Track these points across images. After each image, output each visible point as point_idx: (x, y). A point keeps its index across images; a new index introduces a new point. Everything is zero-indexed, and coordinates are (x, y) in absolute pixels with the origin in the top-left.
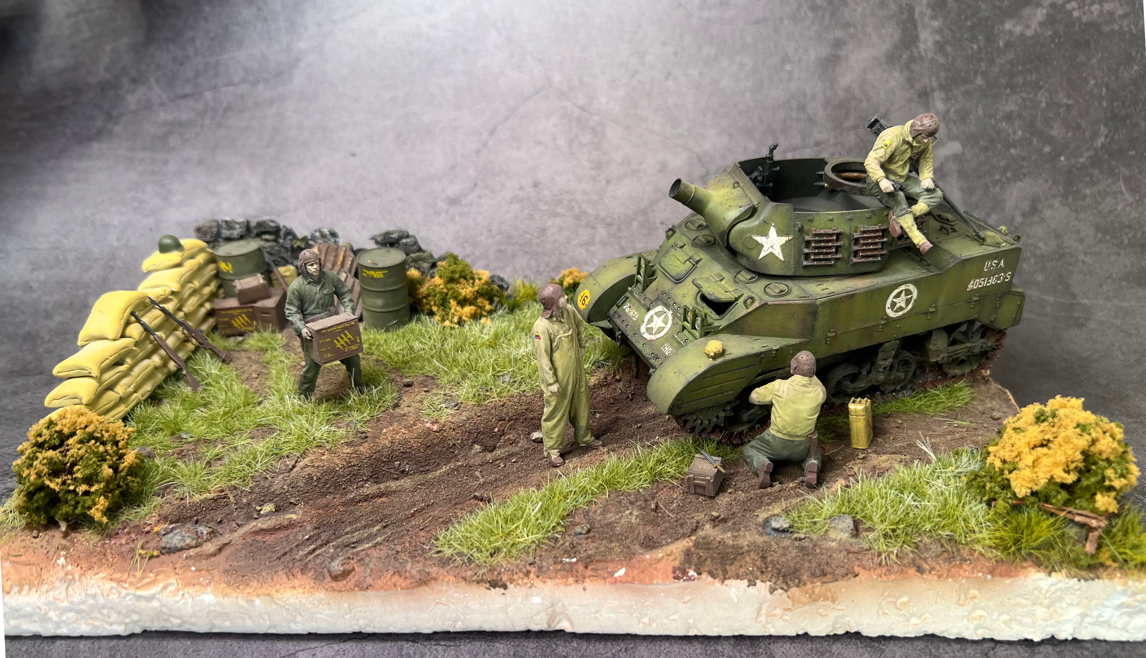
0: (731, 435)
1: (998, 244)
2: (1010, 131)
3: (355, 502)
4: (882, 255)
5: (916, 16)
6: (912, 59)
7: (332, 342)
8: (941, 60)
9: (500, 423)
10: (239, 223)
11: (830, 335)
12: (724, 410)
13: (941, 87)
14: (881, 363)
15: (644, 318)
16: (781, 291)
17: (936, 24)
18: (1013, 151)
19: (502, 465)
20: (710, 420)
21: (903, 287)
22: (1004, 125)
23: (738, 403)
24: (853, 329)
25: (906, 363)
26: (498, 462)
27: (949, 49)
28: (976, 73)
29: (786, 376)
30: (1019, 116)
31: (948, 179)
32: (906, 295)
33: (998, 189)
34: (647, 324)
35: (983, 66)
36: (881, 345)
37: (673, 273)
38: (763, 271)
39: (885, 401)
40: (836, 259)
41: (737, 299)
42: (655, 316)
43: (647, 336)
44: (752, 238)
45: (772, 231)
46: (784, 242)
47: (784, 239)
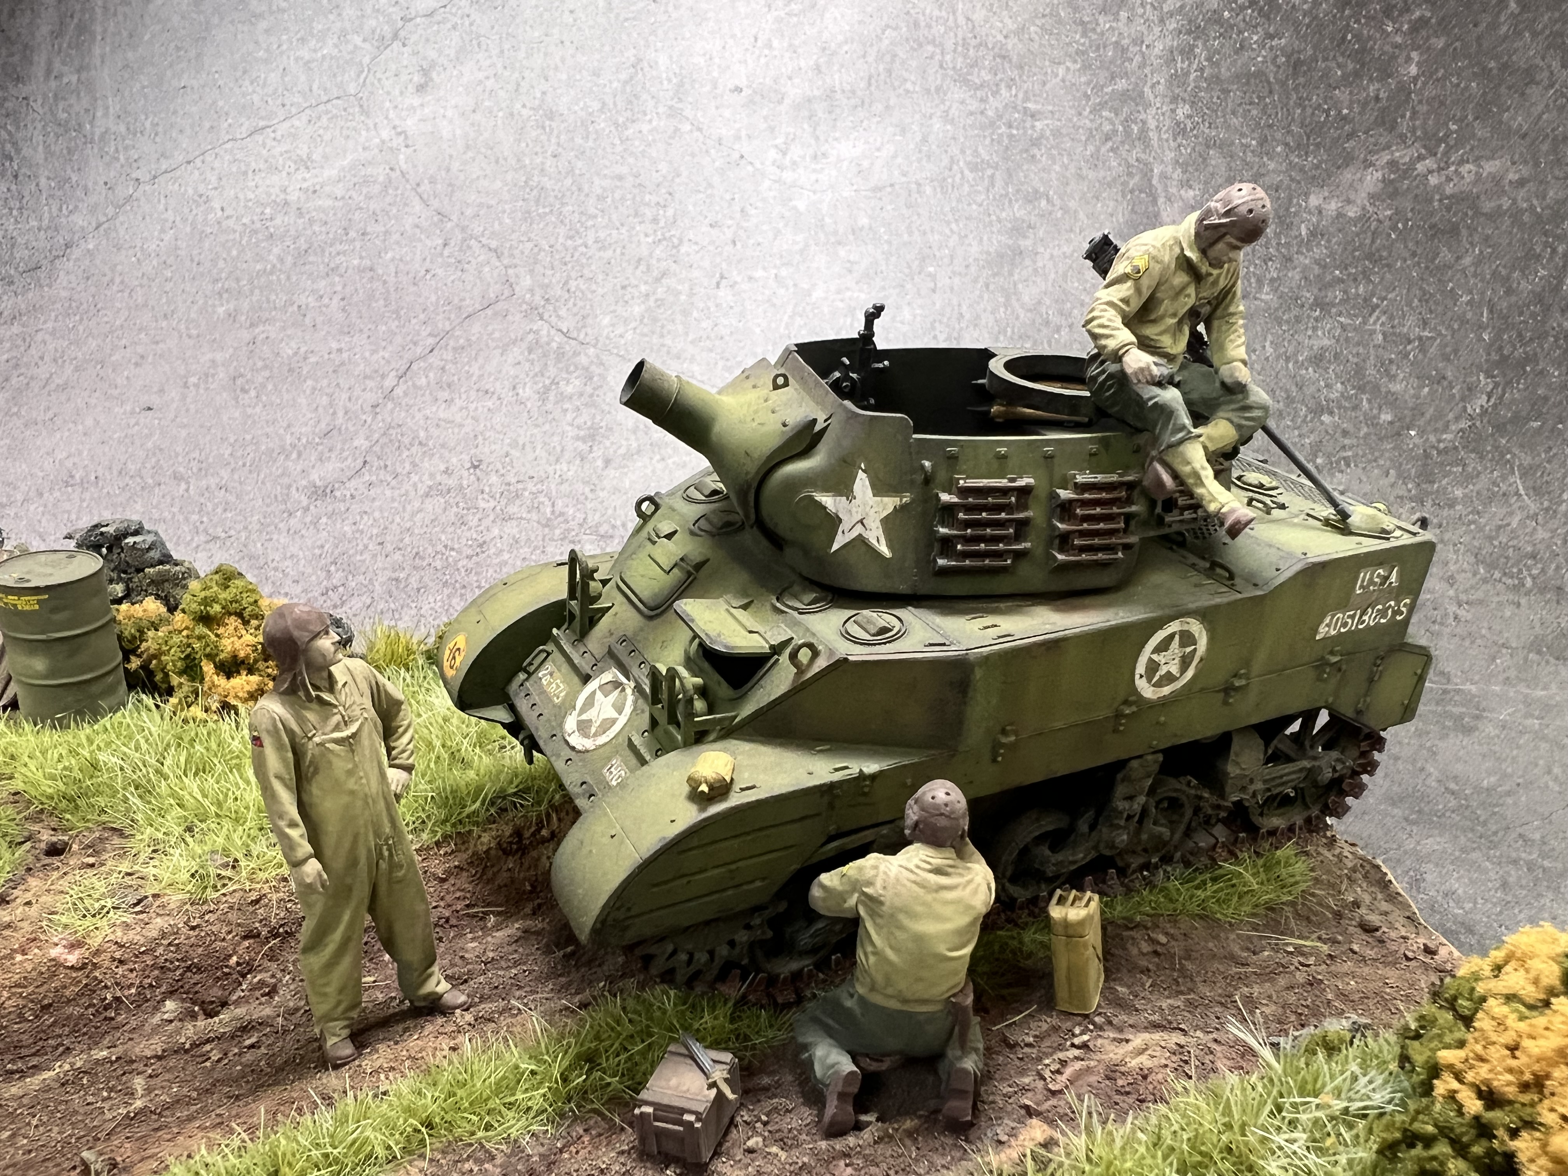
0: (772, 981)
4: (1126, 547)
9: (246, 944)
11: (1004, 740)
12: (748, 927)
14: (1121, 805)
16: (884, 630)
20: (711, 953)
21: (1174, 627)
23: (782, 906)
24: (1059, 725)
25: (1174, 805)
29: (893, 847)
32: (1183, 645)
34: (580, 715)
35: (1273, 268)
36: (1121, 765)
37: (645, 594)
38: (842, 583)
39: (1129, 891)
40: (1019, 555)
41: (777, 650)
42: (599, 694)
43: (576, 740)
44: (811, 498)
45: (862, 483)
46: (890, 509)
47: (890, 503)
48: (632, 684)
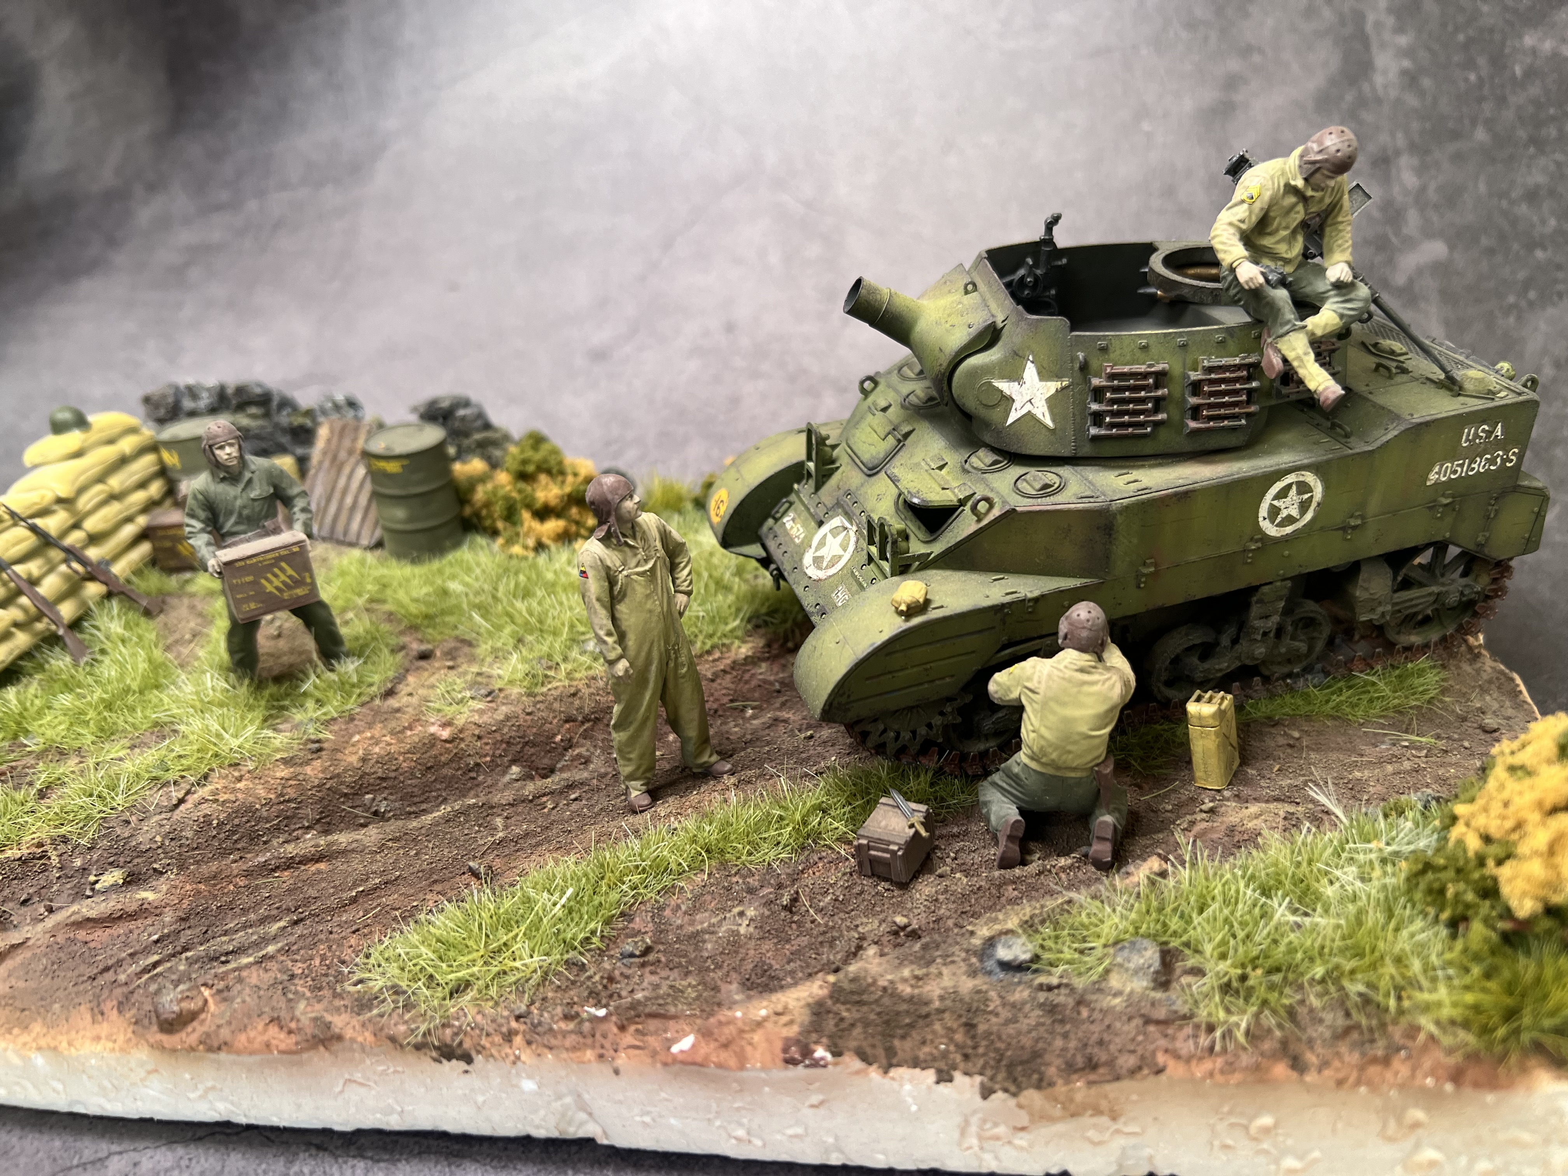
0: (963, 757)
1: (1490, 394)
2: (1535, 219)
3: (268, 870)
4: (1248, 415)
5: (1369, 27)
6: (1362, 102)
7: (255, 583)
8: (1412, 101)
9: (567, 726)
10: (208, 389)
11: (1145, 571)
12: (941, 714)
13: (1413, 148)
14: (1257, 623)
15: (811, 540)
16: (1046, 486)
17: (1403, 40)
18: (1539, 254)
19: (550, 806)
20: (914, 732)
21: (1291, 478)
22: (1523, 209)
23: (969, 698)
24: (1193, 558)
25: (1309, 623)
26: (544, 799)
27: (1427, 82)
28: (1474, 122)
29: (1050, 652)
30: (1552, 193)
31: (1422, 305)
32: (1300, 492)
33: (1512, 320)
34: (815, 552)
35: (1488, 108)
36: (1253, 590)
37: (866, 457)
38: (1014, 449)
39: (1272, 696)
40: (1157, 424)
41: (962, 502)
42: (829, 536)
43: (813, 572)
44: (990, 384)
45: (1030, 371)
46: (1053, 391)
47: (1052, 387)
48: (855, 528)
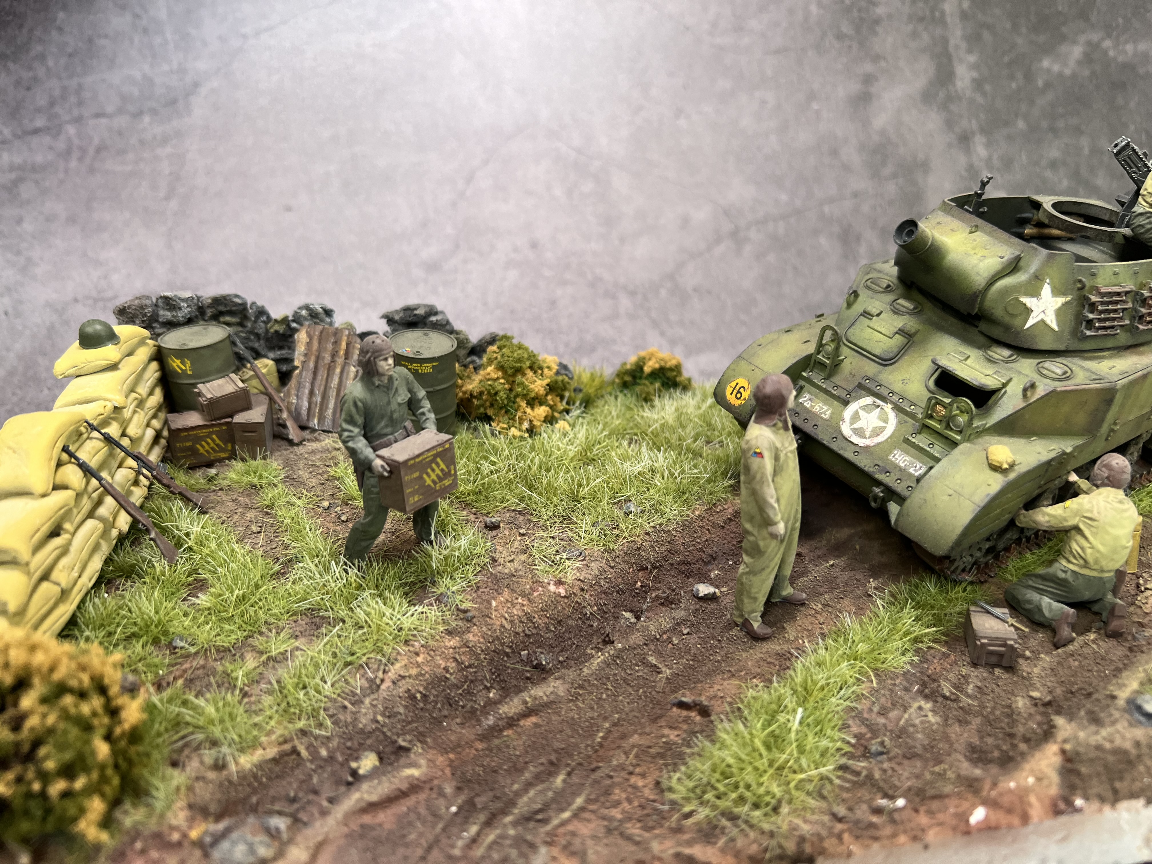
5: (951, 49)
6: (949, 99)
7: (421, 477)
8: (980, 99)
9: (642, 574)
10: (185, 300)
11: (1115, 428)
13: (983, 130)
15: (841, 415)
16: (1063, 373)
17: (972, 58)
19: (675, 641)
24: (1131, 418)
27: (988, 88)
28: (1016, 116)
30: (1064, 163)
34: (852, 424)
35: (1024, 107)
36: (1140, 436)
37: (877, 351)
40: (1121, 327)
41: (1004, 385)
42: (861, 412)
43: (857, 440)
44: (1017, 299)
45: (1046, 290)
46: (1059, 304)
47: (1060, 301)
